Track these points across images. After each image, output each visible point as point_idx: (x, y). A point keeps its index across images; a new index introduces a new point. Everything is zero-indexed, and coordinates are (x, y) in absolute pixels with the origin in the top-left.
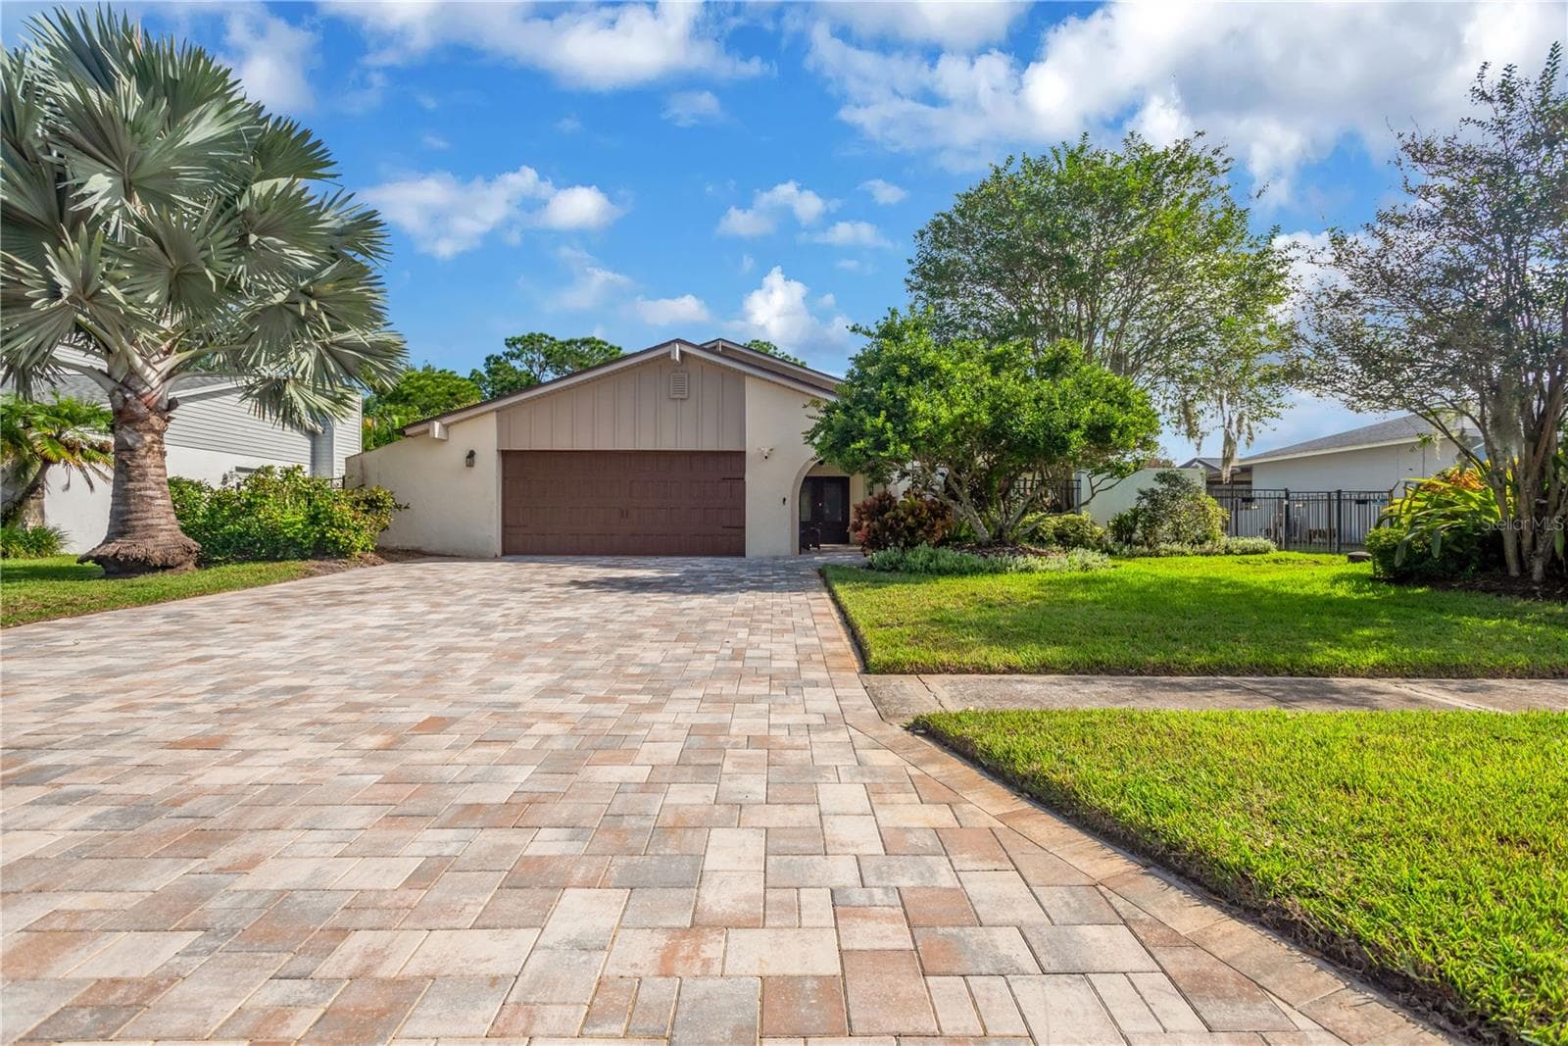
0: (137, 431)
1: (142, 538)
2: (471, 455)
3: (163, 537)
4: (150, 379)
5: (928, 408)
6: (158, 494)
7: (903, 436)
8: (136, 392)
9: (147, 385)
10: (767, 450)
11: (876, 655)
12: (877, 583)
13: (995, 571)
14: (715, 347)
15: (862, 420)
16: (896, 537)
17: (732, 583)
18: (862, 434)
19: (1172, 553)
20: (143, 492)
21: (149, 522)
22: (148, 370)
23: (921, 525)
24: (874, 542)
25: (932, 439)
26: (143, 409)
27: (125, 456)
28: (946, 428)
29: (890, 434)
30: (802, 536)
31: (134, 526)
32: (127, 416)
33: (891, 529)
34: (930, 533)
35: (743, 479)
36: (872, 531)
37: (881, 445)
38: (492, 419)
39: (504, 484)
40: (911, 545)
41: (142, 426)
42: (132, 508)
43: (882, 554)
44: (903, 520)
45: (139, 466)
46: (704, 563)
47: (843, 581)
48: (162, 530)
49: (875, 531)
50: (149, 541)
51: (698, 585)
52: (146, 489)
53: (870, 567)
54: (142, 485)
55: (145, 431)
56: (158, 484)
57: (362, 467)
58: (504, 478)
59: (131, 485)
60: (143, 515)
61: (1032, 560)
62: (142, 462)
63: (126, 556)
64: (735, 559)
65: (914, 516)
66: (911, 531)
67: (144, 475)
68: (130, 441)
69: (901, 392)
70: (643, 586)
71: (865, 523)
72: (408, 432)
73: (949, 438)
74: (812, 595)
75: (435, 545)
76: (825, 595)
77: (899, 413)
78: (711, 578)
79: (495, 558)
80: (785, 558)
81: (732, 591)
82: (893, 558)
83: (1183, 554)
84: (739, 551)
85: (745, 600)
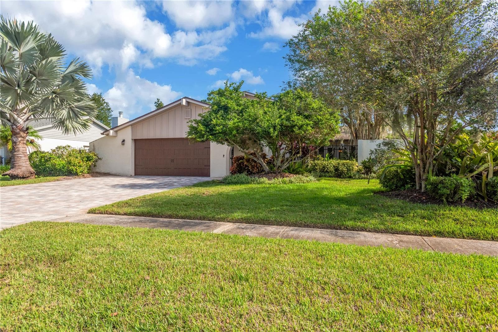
0: (17, 137)
2: (124, 141)
3: (24, 169)
4: (20, 121)
6: (23, 156)
8: (16, 126)
9: (19, 123)
20: (18, 155)
21: (20, 164)
22: (19, 119)
26: (18, 131)
27: (14, 145)
31: (15, 166)
32: (14, 133)
35: (210, 148)
39: (135, 151)
41: (18, 136)
42: (15, 160)
45: (17, 148)
48: (23, 166)
50: (19, 170)
52: (19, 154)
54: (18, 153)
55: (19, 137)
56: (23, 153)
58: (135, 149)
59: (15, 153)
60: (19, 162)
62: (18, 146)
64: (207, 177)
67: (19, 150)
68: (15, 140)
84: (208, 175)
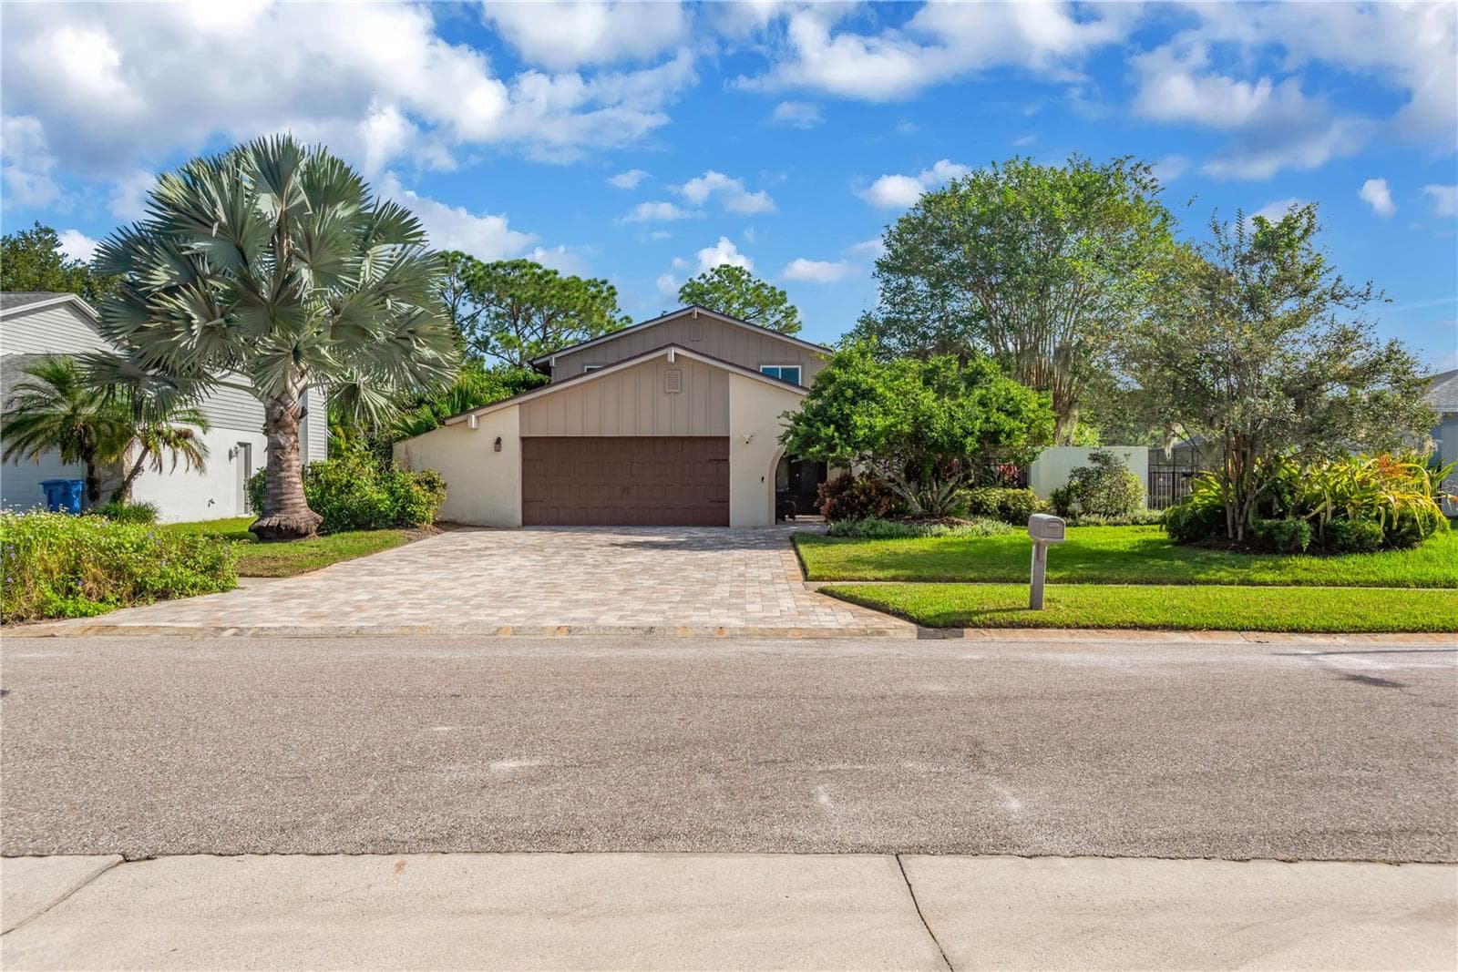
0: (285, 434)
1: (292, 513)
2: (498, 441)
3: (301, 512)
5: (865, 420)
6: (296, 480)
7: (847, 441)
8: (285, 406)
9: (291, 399)
10: (748, 436)
11: (811, 573)
12: (829, 543)
13: (915, 536)
14: (691, 314)
15: (818, 429)
16: (852, 510)
17: (725, 545)
18: (819, 440)
19: (1088, 524)
21: (295, 501)
23: (870, 501)
24: (834, 515)
25: (869, 442)
26: (289, 417)
27: (278, 452)
28: (880, 434)
29: (837, 441)
30: (778, 508)
32: (281, 423)
33: (848, 506)
34: (878, 507)
35: (727, 460)
36: (833, 506)
37: (832, 448)
38: (516, 410)
39: (523, 465)
40: (862, 517)
41: (288, 430)
43: (838, 524)
44: (858, 497)
46: (699, 533)
47: (805, 542)
48: (300, 507)
49: (835, 506)
51: (703, 546)
53: (829, 534)
55: (289, 434)
56: (296, 472)
57: (407, 453)
58: (524, 460)
59: (283, 474)
60: (289, 496)
61: (943, 528)
62: (289, 457)
63: (286, 526)
64: (722, 529)
65: (866, 495)
66: (865, 506)
67: (290, 466)
68: (282, 442)
69: (847, 409)
70: (665, 546)
71: (828, 500)
72: (447, 422)
73: (883, 440)
74: (782, 551)
75: (468, 518)
76: (792, 552)
77: (844, 425)
78: (708, 541)
79: (518, 528)
80: (763, 527)
81: (728, 549)
82: (846, 528)
83: (1098, 524)
84: (726, 524)
85: (738, 554)
